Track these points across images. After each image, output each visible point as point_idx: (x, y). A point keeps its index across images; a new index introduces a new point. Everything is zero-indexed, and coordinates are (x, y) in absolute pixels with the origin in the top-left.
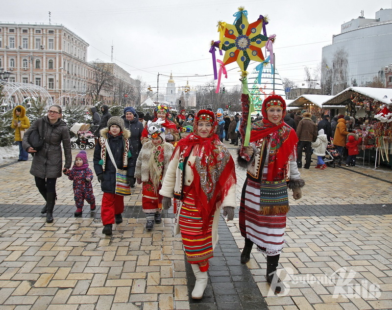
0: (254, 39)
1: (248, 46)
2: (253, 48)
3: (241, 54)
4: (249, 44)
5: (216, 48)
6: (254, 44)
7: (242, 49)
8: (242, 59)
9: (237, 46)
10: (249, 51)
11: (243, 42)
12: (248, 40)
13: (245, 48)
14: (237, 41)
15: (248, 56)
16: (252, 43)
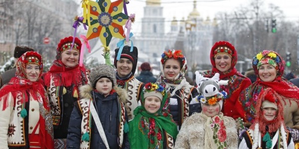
0: (115, 17)
1: (110, 22)
2: (115, 26)
3: (104, 30)
4: (111, 21)
5: (80, 23)
6: (116, 21)
7: (105, 26)
8: (105, 35)
9: (100, 22)
10: (111, 28)
11: (105, 19)
12: (111, 18)
13: (108, 25)
14: (100, 18)
15: (110, 33)
16: (114, 21)
